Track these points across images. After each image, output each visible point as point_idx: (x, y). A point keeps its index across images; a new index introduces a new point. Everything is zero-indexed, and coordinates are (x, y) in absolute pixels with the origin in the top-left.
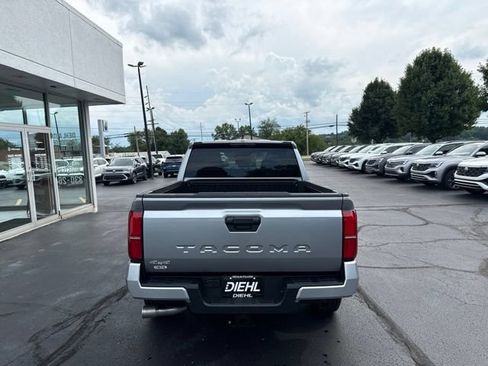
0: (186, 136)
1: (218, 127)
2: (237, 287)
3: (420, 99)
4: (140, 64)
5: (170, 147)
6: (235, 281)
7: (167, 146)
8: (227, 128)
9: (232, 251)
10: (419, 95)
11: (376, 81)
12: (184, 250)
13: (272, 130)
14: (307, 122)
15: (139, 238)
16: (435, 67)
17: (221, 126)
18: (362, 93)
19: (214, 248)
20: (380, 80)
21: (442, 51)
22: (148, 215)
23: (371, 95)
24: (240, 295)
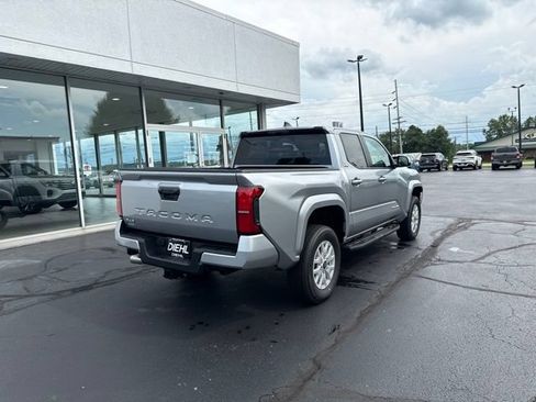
0: (446, 133)
1: (492, 121)
4: (360, 58)
5: (424, 148)
7: (421, 146)
8: (506, 121)
9: (164, 216)
12: (139, 212)
17: (497, 119)
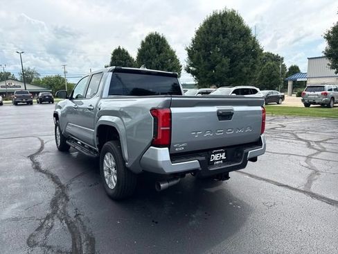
2: (216, 157)
3: (151, 63)
6: (215, 154)
9: (220, 133)
10: (150, 61)
11: (119, 48)
12: (195, 135)
13: (32, 77)
14: (65, 72)
15: (168, 128)
16: (157, 44)
18: (111, 56)
19: (211, 132)
20: (121, 48)
21: (160, 34)
22: (174, 110)
23: (117, 57)
24: (217, 162)
